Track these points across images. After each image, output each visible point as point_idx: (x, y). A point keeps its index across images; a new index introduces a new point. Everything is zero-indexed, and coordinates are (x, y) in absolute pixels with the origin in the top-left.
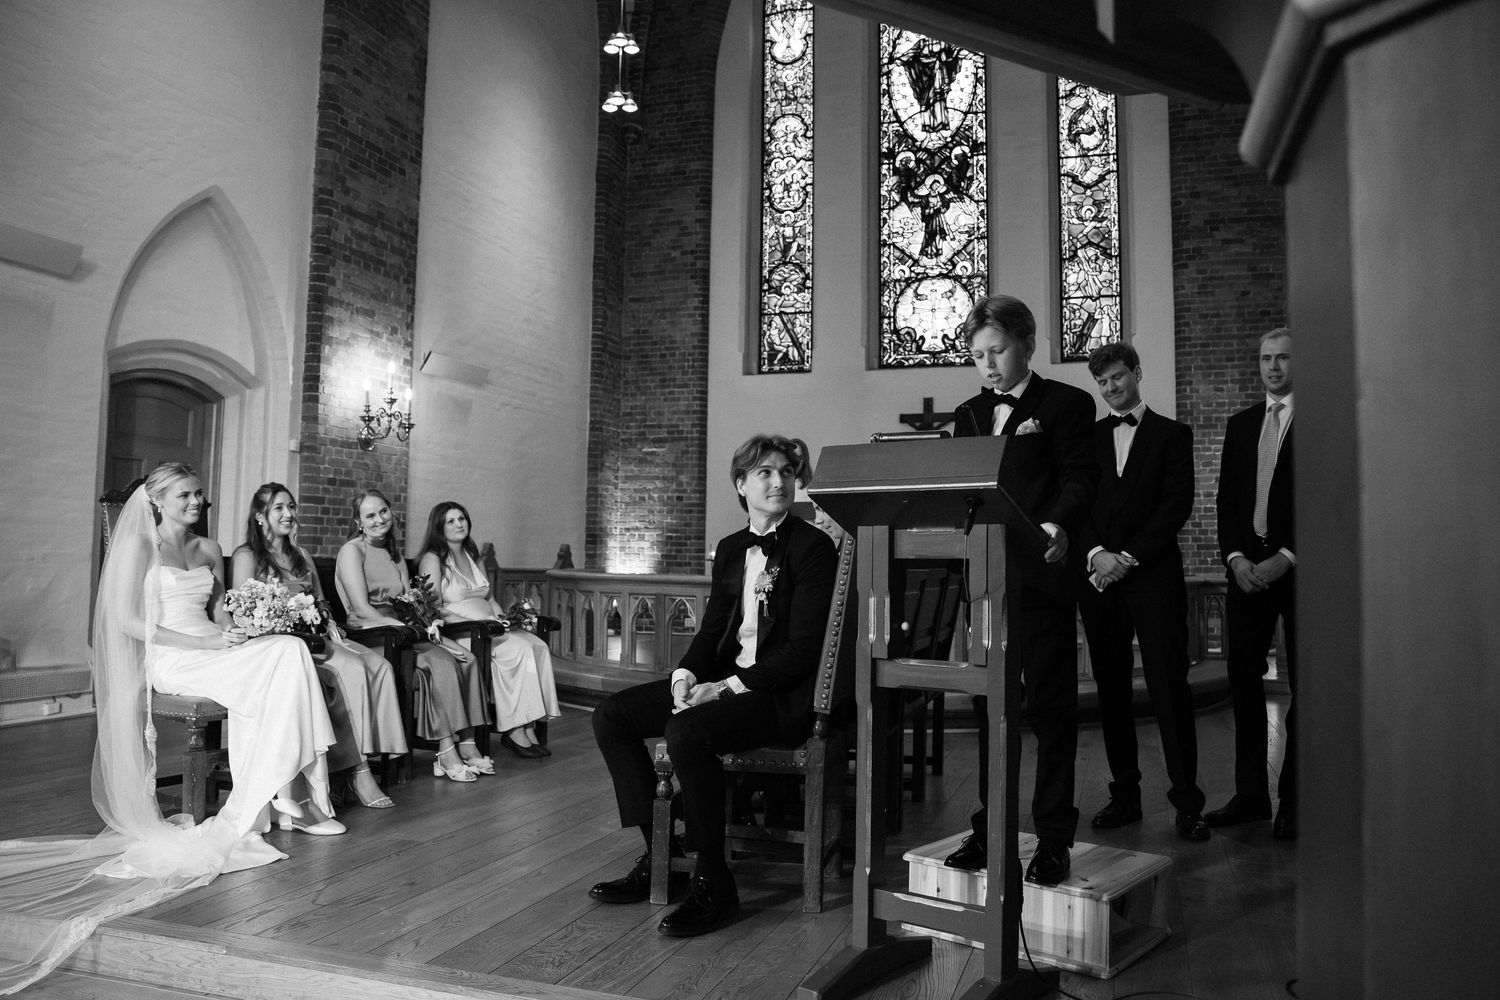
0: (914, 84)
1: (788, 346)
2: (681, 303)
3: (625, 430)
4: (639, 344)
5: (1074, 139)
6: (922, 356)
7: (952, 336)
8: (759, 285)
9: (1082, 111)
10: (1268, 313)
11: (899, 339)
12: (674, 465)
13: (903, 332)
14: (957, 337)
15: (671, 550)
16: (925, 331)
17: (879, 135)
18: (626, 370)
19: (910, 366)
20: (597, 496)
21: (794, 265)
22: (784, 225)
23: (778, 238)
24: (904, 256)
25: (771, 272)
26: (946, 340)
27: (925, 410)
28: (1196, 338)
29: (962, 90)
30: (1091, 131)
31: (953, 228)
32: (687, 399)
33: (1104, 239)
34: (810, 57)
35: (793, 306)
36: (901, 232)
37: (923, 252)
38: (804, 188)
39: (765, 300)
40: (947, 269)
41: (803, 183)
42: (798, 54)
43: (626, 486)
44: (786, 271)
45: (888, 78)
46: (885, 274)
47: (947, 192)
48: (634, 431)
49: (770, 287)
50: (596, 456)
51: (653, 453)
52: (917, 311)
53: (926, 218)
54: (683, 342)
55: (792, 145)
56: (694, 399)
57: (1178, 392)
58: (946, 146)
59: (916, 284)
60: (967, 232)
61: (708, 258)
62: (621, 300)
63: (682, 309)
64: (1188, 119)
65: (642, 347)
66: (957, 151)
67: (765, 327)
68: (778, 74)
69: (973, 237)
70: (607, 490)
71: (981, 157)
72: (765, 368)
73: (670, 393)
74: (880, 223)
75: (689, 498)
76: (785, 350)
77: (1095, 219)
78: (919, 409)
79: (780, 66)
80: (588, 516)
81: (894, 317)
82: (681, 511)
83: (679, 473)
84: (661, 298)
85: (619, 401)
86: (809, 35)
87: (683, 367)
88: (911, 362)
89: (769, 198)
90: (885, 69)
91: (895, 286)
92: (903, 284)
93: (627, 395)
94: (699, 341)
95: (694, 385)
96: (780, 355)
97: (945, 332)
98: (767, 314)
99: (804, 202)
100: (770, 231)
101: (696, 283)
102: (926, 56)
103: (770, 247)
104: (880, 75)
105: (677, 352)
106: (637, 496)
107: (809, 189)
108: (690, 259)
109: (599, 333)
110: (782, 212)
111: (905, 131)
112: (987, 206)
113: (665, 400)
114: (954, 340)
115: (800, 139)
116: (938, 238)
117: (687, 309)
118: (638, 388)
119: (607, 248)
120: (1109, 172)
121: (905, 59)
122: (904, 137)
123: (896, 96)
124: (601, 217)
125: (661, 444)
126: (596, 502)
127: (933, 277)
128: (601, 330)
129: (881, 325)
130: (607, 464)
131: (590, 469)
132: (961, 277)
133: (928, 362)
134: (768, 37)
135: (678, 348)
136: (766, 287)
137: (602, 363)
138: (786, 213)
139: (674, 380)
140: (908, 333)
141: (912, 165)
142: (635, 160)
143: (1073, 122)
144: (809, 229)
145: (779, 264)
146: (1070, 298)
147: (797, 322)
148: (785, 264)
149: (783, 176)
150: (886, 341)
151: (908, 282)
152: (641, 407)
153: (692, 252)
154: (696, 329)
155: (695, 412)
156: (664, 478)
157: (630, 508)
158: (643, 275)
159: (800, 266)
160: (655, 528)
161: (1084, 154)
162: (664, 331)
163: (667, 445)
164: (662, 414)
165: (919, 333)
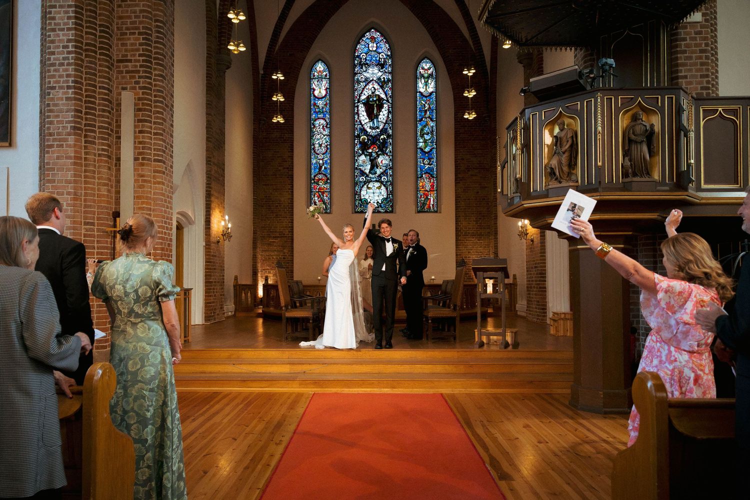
0: (367, 111)
2: (283, 187)
4: (267, 201)
5: (422, 136)
7: (380, 202)
8: (311, 181)
9: (425, 126)
10: (484, 199)
11: (362, 203)
12: (282, 246)
13: (363, 200)
14: (382, 203)
17: (354, 129)
20: (255, 257)
21: (324, 174)
22: (319, 159)
23: (317, 164)
24: (363, 173)
28: (462, 207)
29: (384, 115)
30: (428, 134)
31: (381, 164)
32: (286, 222)
33: (431, 171)
34: (328, 97)
35: (323, 189)
36: (362, 165)
37: (370, 172)
38: (327, 146)
39: (313, 186)
40: (378, 179)
41: (326, 144)
42: (324, 95)
43: (262, 254)
45: (358, 108)
46: (356, 179)
47: (378, 151)
48: (266, 233)
49: (315, 182)
50: (255, 243)
51: (273, 242)
52: (368, 193)
53: (371, 160)
54: (285, 201)
55: (322, 130)
56: (289, 222)
57: (456, 224)
58: (378, 135)
59: (367, 184)
60: (385, 166)
61: (293, 171)
63: (284, 189)
64: (460, 133)
66: (382, 137)
67: (313, 196)
68: (316, 102)
69: (387, 168)
70: (258, 255)
71: (390, 140)
73: (280, 220)
74: (355, 161)
77: (428, 164)
79: (317, 99)
80: (253, 265)
81: (360, 195)
82: (285, 263)
83: (284, 249)
84: (275, 185)
86: (328, 88)
87: (284, 210)
89: (314, 149)
90: (356, 105)
91: (360, 184)
92: (363, 184)
93: (262, 220)
94: (290, 201)
95: (289, 217)
97: (378, 201)
99: (327, 151)
100: (314, 161)
101: (289, 180)
102: (371, 101)
103: (314, 167)
104: (355, 107)
105: (282, 205)
106: (268, 257)
107: (328, 146)
108: (286, 171)
110: (319, 154)
111: (364, 128)
112: (392, 157)
113: (278, 222)
114: (381, 204)
115: (325, 128)
116: (375, 167)
118: (267, 218)
120: (433, 148)
121: (363, 102)
122: (363, 130)
123: (361, 115)
125: (276, 238)
127: (373, 181)
129: (355, 198)
130: (259, 246)
131: (253, 248)
132: (383, 182)
134: (312, 87)
135: (282, 203)
136: (313, 182)
137: (256, 209)
139: (281, 215)
141: (366, 140)
142: (263, 131)
143: (422, 130)
144: (329, 161)
146: (420, 191)
147: (325, 195)
148: (320, 174)
149: (318, 141)
150: (357, 203)
151: (365, 183)
152: (268, 225)
153: (287, 168)
154: (289, 196)
155: (289, 227)
156: (278, 251)
158: (269, 175)
161: (425, 141)
162: (277, 197)
163: (279, 239)
164: (276, 227)
165: (369, 201)
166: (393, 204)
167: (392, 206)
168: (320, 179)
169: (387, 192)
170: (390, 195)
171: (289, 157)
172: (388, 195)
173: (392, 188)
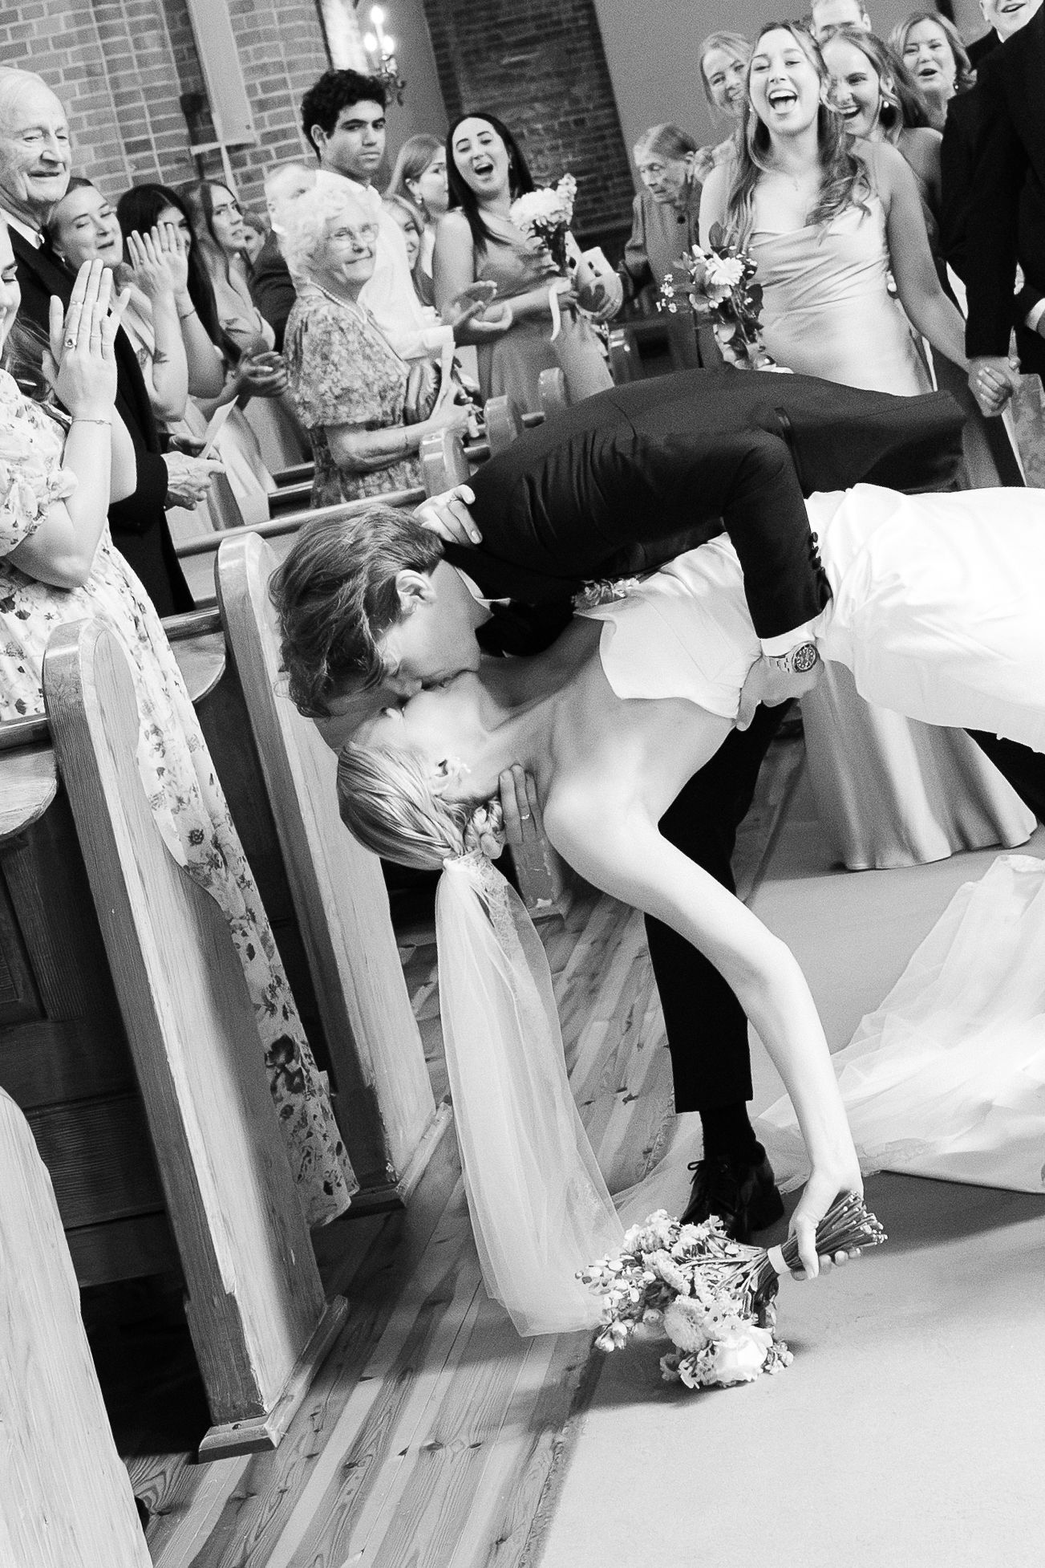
12: (560, 74)
48: (480, 36)
51: (522, 64)
75: (594, 119)
82: (587, 140)
125: (529, 47)
156: (546, 99)
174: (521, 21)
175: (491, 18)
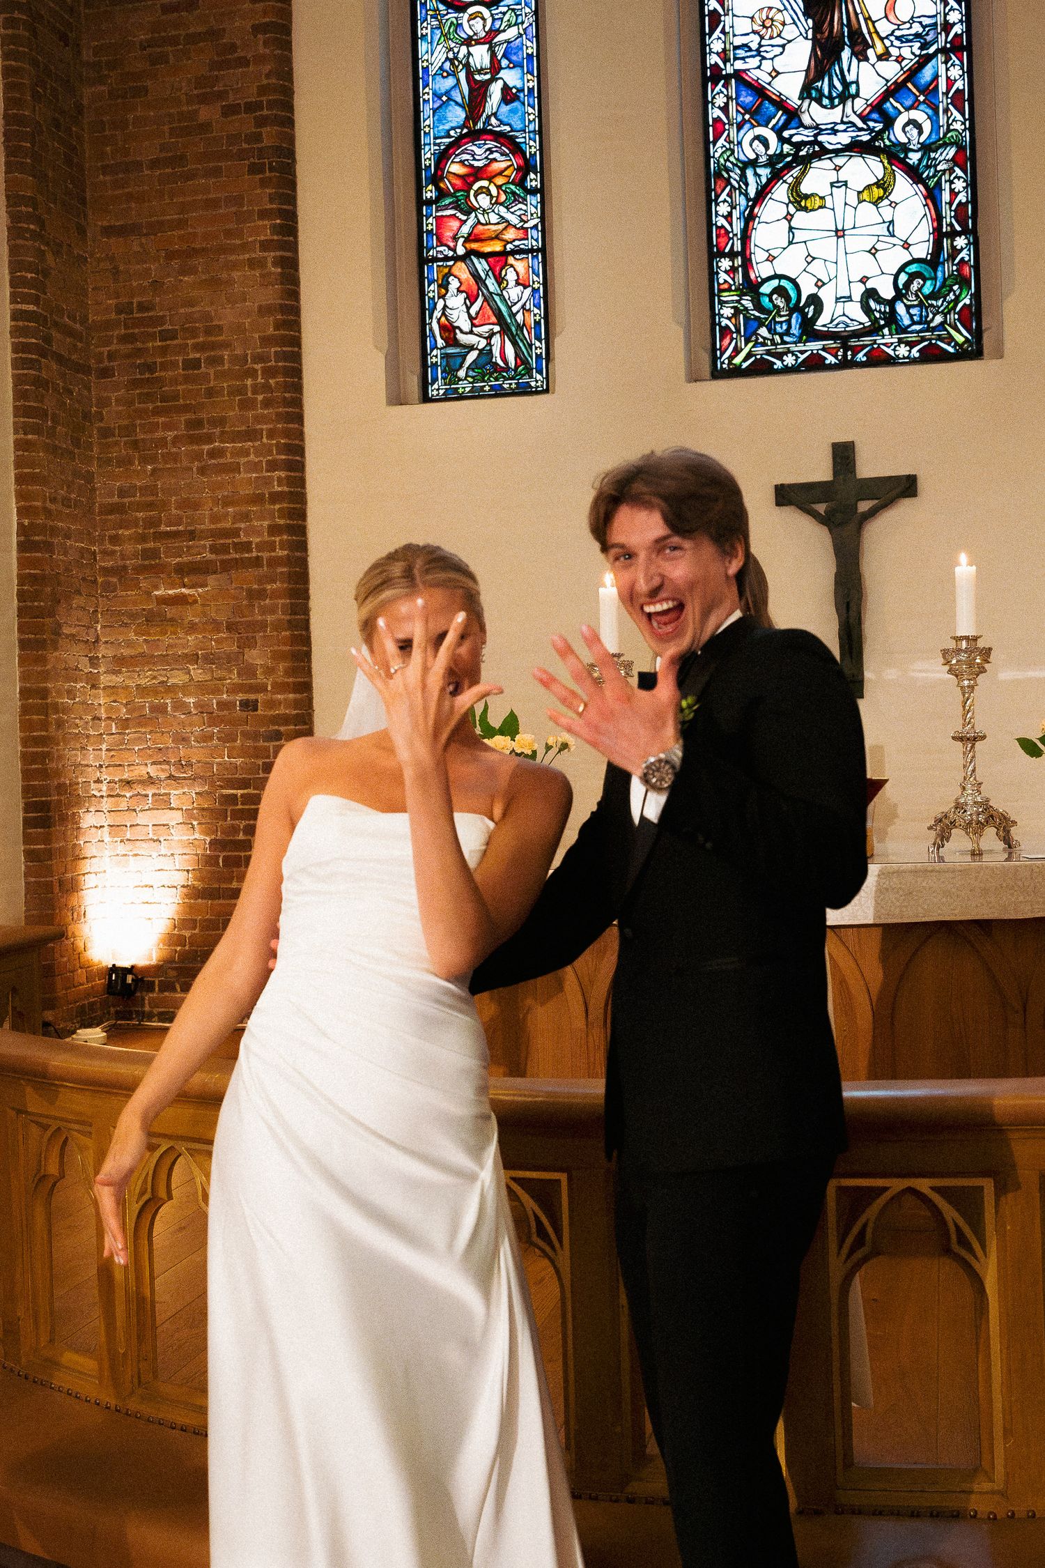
1: (492, 334)
2: (228, 234)
3: (110, 547)
4: (131, 338)
6: (815, 346)
7: (887, 293)
8: (415, 185)
11: (758, 306)
12: (231, 627)
13: (766, 289)
14: (899, 295)
15: (235, 830)
16: (820, 284)
18: (103, 402)
19: (787, 370)
20: (44, 710)
21: (498, 136)
22: (468, 42)
23: (454, 74)
25: (443, 157)
26: (872, 304)
27: (835, 473)
31: (884, 28)
32: (255, 467)
35: (497, 237)
36: (754, 46)
37: (808, 91)
39: (430, 225)
40: (871, 130)
43: (118, 679)
44: (478, 151)
46: (717, 150)
48: (129, 548)
49: (442, 194)
50: (41, 613)
51: (181, 600)
52: (799, 236)
54: (240, 328)
56: (273, 466)
59: (795, 172)
60: (917, 35)
61: (290, 122)
62: (82, 231)
63: (232, 250)
65: (139, 345)
67: (432, 290)
69: (932, 50)
70: (71, 693)
72: (436, 389)
73: (213, 454)
75: (271, 704)
76: (483, 343)
78: (821, 471)
80: (27, 758)
81: (747, 252)
82: (255, 736)
83: (247, 643)
84: (181, 224)
85: (89, 478)
87: (241, 390)
88: (789, 360)
91: (743, 176)
92: (765, 173)
93: (109, 461)
94: (277, 328)
95: (271, 434)
96: (472, 356)
97: (870, 285)
98: (435, 259)
100: (434, 55)
101: (264, 183)
103: (437, 96)
105: (226, 354)
106: (146, 703)
108: (244, 123)
109: (32, 307)
113: (202, 471)
114: (891, 303)
116: (846, 54)
117: (245, 247)
118: (135, 444)
119: (36, 97)
124: (16, 15)
125: (194, 578)
126: (45, 725)
127: (837, 152)
128: (36, 301)
129: (713, 274)
130: (66, 630)
131: (23, 644)
132: (905, 148)
133: (830, 359)
135: (226, 345)
136: (430, 193)
137: (38, 382)
138: (471, 10)
139: (222, 421)
140: (780, 291)
144: (531, 47)
145: (462, 137)
147: (511, 276)
148: (474, 135)
150: (727, 312)
152: (144, 490)
153: (250, 108)
154: (270, 295)
155: (275, 497)
156: (210, 659)
157: (130, 734)
158: (132, 167)
159: (512, 139)
160: (193, 779)
162: (190, 303)
163: (212, 580)
164: (196, 506)
165: (808, 289)
166: (977, 297)
167: (973, 317)
168: (477, 173)
169: (939, 218)
170: (953, 234)
171: (257, 29)
172: (939, 235)
173: (972, 185)
174: (192, 535)
175: (152, 523)
